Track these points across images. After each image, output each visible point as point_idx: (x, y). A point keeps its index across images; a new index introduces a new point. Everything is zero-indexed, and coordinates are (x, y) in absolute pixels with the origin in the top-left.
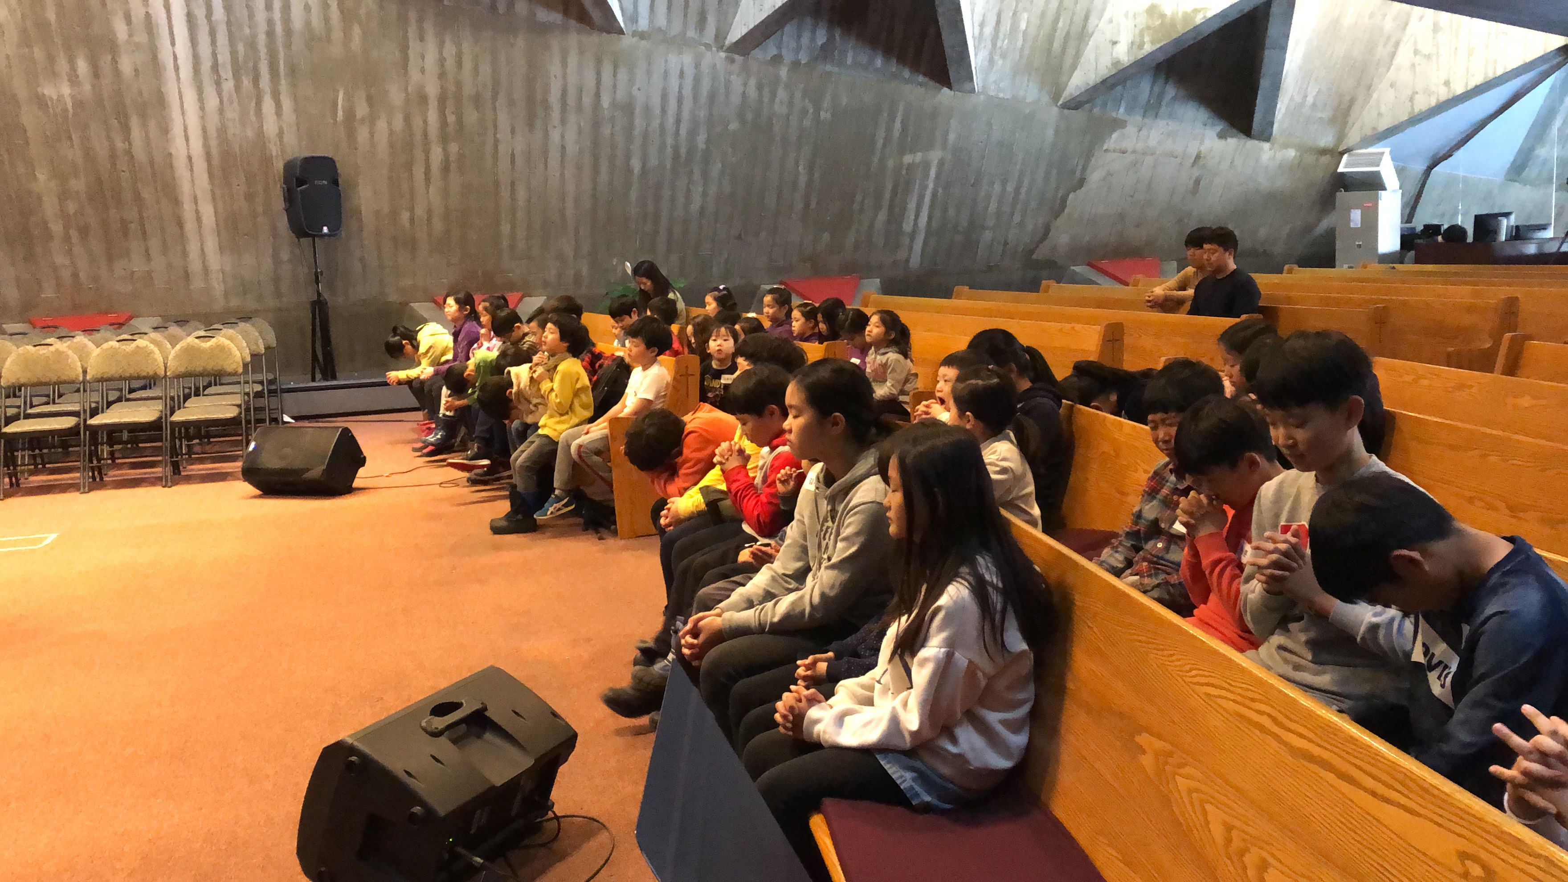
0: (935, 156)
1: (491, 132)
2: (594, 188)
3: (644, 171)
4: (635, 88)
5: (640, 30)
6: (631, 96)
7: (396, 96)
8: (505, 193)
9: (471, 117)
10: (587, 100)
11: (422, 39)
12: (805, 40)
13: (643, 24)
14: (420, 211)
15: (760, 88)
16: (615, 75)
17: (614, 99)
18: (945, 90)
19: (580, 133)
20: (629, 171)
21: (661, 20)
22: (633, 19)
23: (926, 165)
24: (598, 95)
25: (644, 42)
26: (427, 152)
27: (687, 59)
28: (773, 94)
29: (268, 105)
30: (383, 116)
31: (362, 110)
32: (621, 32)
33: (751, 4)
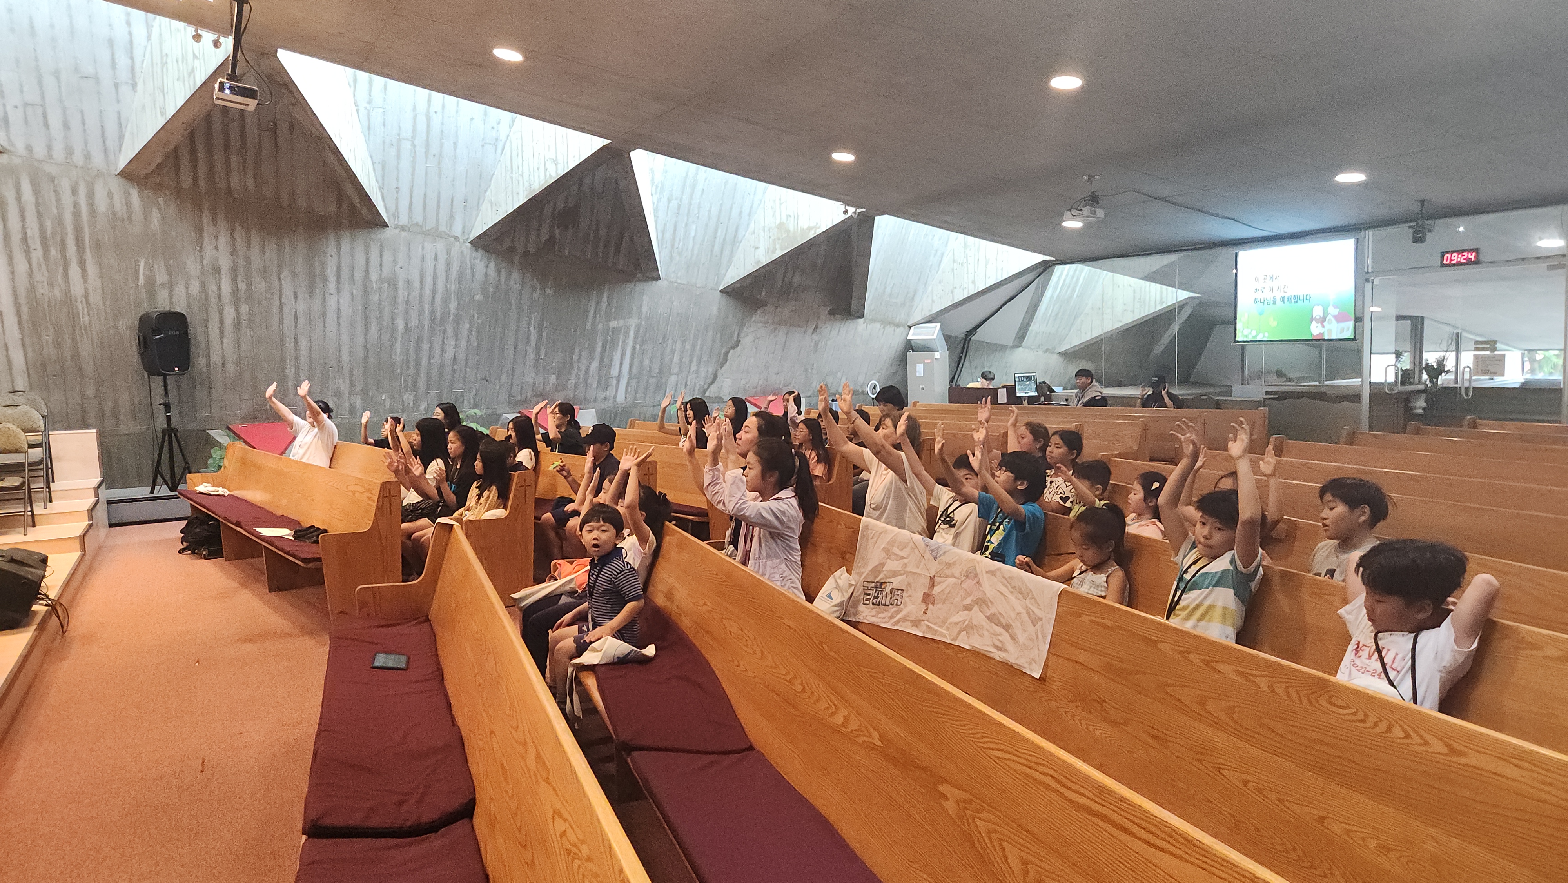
0: (633, 322)
1: (277, 297)
3: (407, 329)
4: (398, 266)
5: (401, 224)
6: (395, 273)
7: (192, 266)
8: (290, 346)
9: (260, 286)
10: (359, 275)
11: (215, 225)
12: (532, 238)
13: (404, 220)
14: (216, 358)
16: (381, 256)
17: (380, 275)
19: (352, 299)
20: (394, 329)
21: (418, 218)
22: (396, 216)
23: (627, 329)
24: (367, 271)
25: (403, 234)
26: (221, 312)
27: (440, 246)
28: (509, 275)
29: (74, 271)
30: (182, 282)
31: (161, 277)
32: (385, 225)
33: (490, 208)
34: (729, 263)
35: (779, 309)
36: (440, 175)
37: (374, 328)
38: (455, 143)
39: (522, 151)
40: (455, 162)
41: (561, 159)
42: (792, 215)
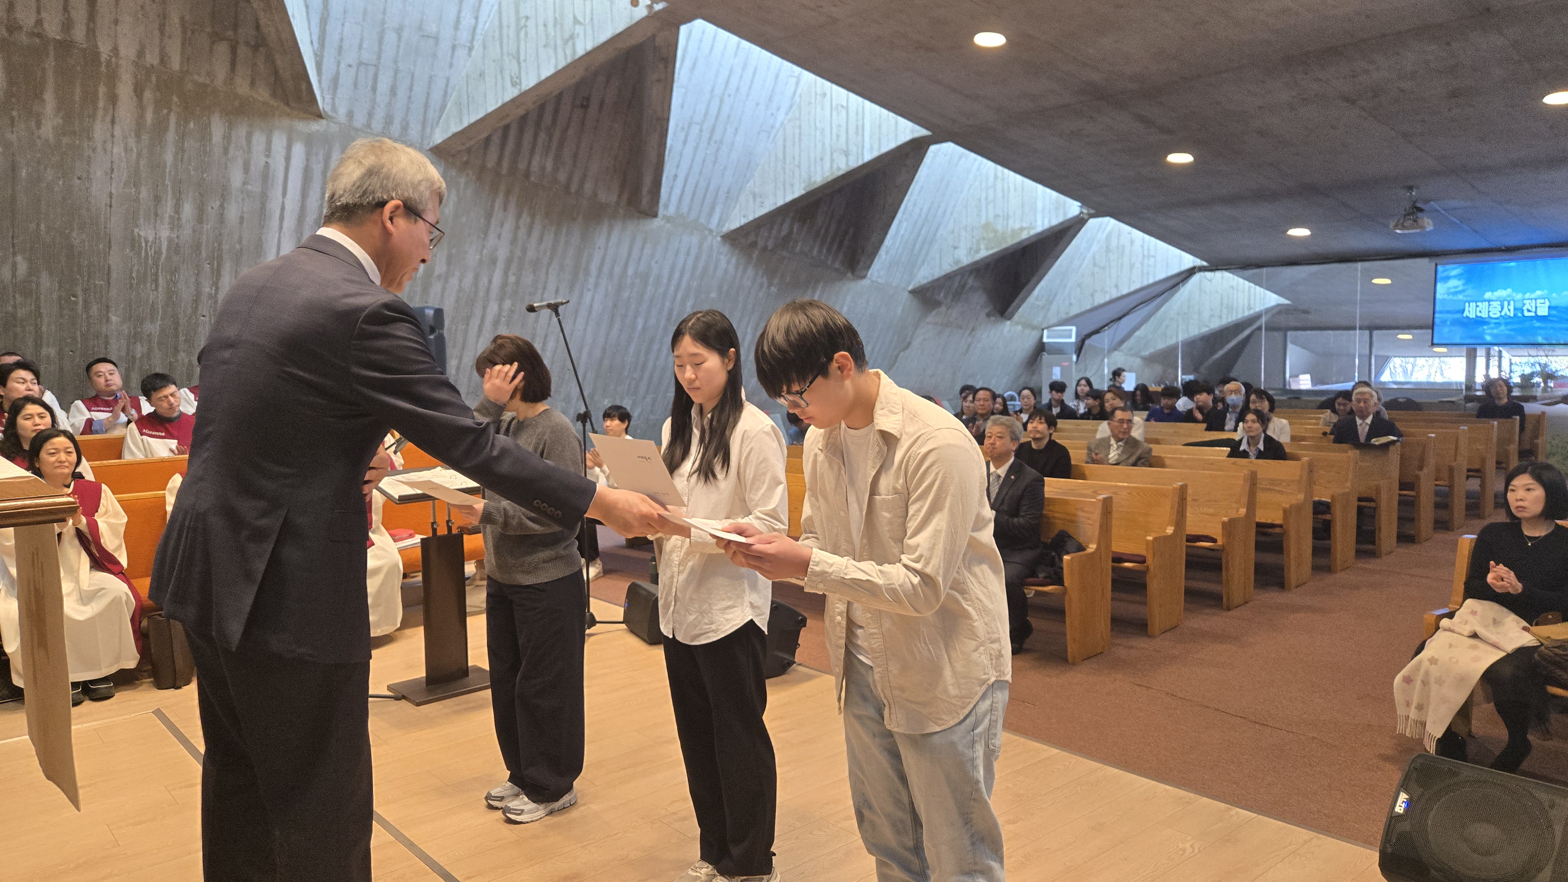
1: (540, 292)
2: (606, 342)
3: (644, 329)
4: (654, 260)
5: (668, 214)
6: (649, 268)
7: (472, 257)
9: (528, 278)
10: (618, 269)
11: (505, 209)
12: (774, 232)
13: (671, 210)
16: (642, 249)
17: (637, 269)
19: (606, 296)
20: (634, 328)
21: (684, 209)
22: (666, 206)
24: (626, 266)
25: (668, 225)
26: (485, 308)
27: (695, 240)
30: (457, 273)
32: (655, 215)
33: (751, 200)
34: (923, 262)
35: (950, 311)
36: (715, 162)
37: (617, 326)
38: (736, 130)
39: (800, 140)
40: (731, 150)
41: (853, 149)
42: (1001, 214)
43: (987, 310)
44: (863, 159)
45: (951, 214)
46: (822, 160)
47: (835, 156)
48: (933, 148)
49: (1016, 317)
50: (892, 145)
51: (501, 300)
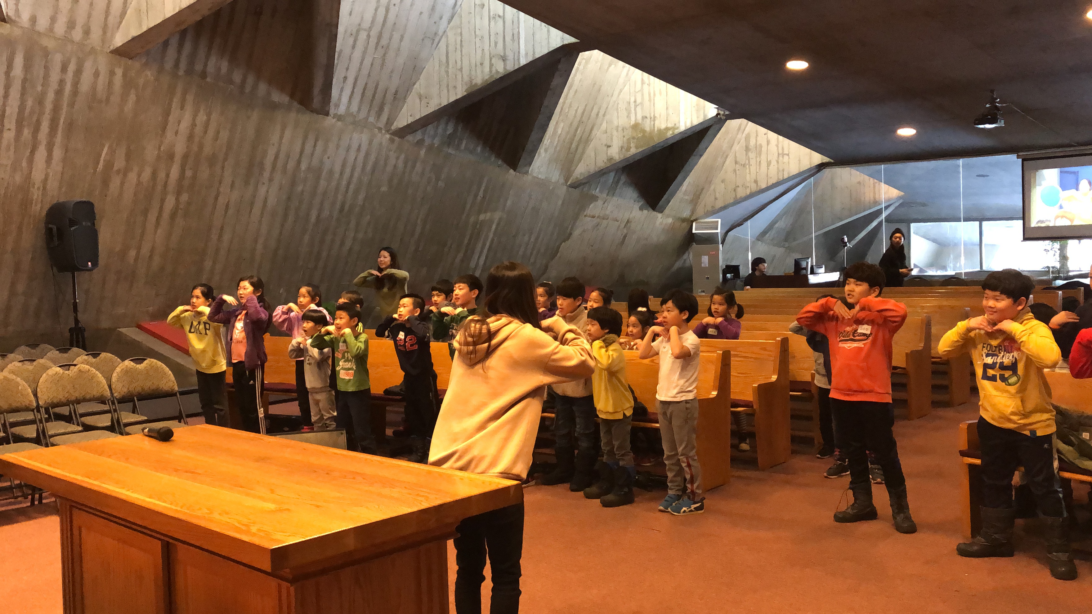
0: (497, 215)
1: (216, 185)
2: (281, 233)
3: (318, 220)
4: (326, 157)
5: (339, 113)
6: (321, 162)
7: (150, 152)
8: (214, 237)
9: (204, 173)
10: (291, 165)
12: (440, 130)
13: (343, 106)
14: (145, 251)
15: (406, 163)
16: (315, 146)
17: (310, 164)
18: (512, 171)
19: (280, 189)
20: (307, 220)
21: (354, 108)
22: (337, 106)
23: (491, 221)
24: (299, 162)
25: (339, 123)
26: (163, 201)
27: (365, 138)
28: (413, 167)
30: (136, 169)
31: (120, 163)
32: (327, 114)
33: (418, 101)
34: (580, 160)
35: (606, 204)
36: (382, 65)
37: (291, 218)
38: (402, 37)
39: (461, 46)
40: (397, 54)
41: (510, 55)
42: (648, 116)
43: (640, 204)
44: (519, 63)
45: (604, 115)
46: (482, 64)
47: (494, 61)
48: (584, 56)
49: (667, 211)
50: (545, 51)
51: (178, 193)
